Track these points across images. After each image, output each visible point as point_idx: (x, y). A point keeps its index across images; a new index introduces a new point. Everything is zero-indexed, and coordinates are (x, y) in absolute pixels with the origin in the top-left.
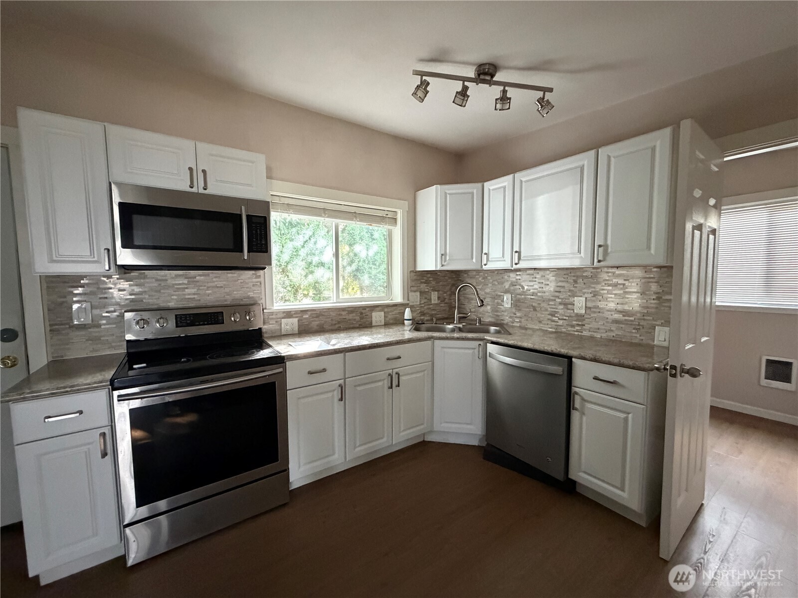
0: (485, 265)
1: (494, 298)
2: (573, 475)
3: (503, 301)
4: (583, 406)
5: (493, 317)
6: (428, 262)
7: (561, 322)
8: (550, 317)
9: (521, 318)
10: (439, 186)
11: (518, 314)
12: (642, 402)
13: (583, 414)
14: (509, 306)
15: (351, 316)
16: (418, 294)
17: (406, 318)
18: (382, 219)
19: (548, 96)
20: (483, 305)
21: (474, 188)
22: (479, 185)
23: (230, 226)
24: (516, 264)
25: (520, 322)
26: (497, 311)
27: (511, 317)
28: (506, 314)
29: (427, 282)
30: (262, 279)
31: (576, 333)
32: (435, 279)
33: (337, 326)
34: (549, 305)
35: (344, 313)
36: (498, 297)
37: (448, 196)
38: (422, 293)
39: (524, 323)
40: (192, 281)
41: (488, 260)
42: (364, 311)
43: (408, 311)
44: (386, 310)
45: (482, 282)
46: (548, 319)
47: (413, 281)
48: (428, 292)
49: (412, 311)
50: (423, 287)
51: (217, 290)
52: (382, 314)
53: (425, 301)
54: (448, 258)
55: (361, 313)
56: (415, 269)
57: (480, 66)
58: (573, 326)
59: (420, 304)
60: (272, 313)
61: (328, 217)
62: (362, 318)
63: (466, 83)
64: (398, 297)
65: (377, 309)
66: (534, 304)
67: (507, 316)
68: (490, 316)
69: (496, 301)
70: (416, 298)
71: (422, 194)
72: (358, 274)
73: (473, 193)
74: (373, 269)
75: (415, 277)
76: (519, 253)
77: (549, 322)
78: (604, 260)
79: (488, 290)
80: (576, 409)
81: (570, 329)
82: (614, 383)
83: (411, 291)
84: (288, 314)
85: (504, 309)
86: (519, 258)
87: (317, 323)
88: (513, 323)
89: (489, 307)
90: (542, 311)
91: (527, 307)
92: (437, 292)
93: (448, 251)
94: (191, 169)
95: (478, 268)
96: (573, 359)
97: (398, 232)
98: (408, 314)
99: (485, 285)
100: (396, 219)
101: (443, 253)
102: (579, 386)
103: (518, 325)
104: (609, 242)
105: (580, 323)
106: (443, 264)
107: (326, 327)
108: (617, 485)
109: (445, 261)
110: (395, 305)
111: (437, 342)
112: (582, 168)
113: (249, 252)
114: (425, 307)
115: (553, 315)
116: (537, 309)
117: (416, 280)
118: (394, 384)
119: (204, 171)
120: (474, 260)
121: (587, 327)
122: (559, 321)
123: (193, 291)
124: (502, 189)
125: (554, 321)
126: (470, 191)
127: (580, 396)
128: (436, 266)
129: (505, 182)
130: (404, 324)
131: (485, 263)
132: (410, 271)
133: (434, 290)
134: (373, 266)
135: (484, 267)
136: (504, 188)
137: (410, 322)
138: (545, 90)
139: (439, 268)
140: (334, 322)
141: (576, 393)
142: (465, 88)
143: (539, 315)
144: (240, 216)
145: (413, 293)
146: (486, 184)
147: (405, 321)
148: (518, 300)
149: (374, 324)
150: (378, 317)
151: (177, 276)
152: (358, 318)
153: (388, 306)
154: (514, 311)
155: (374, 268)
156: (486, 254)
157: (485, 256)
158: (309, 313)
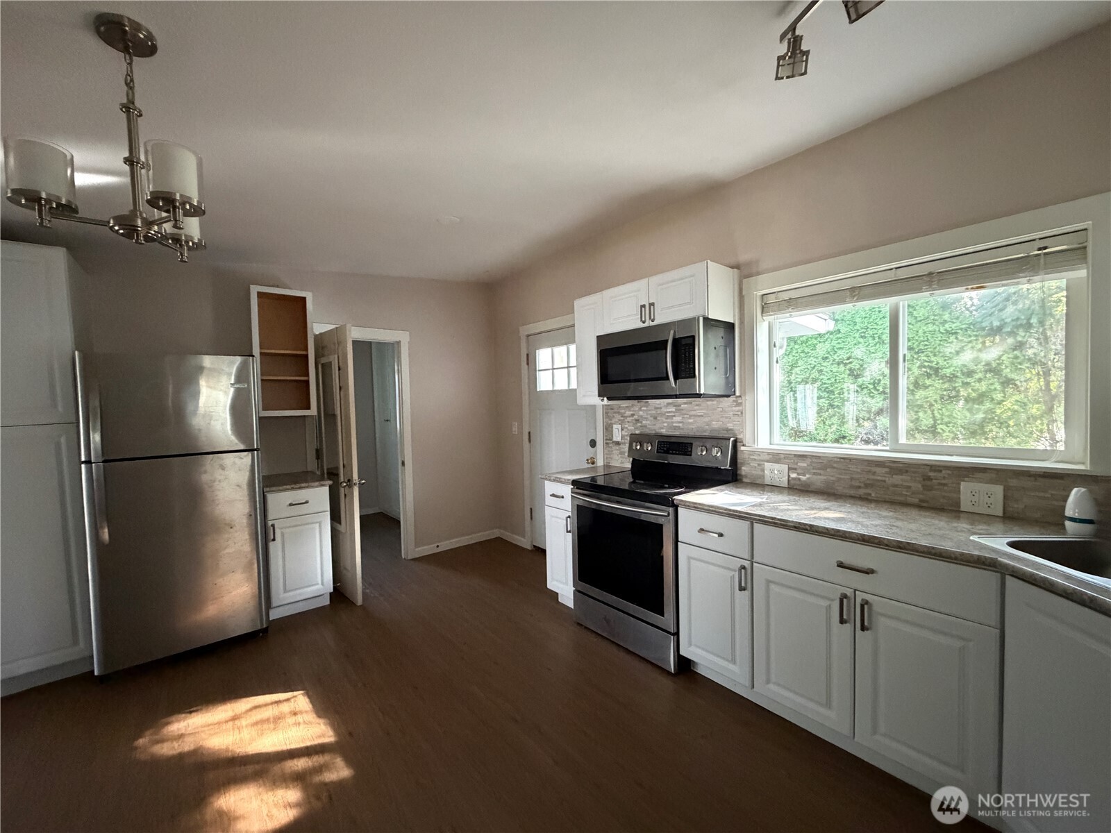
15: (897, 480)
30: (743, 408)
40: (679, 410)
43: (1078, 495)
44: (1011, 481)
52: (999, 489)
55: (928, 478)
60: (753, 453)
62: (928, 488)
84: (775, 457)
87: (823, 478)
94: (644, 307)
113: (676, 379)
118: (857, 622)
119: (653, 305)
140: (857, 484)
144: (668, 342)
147: (1068, 522)
149: (964, 508)
150: (980, 495)
151: (668, 404)
158: (809, 461)
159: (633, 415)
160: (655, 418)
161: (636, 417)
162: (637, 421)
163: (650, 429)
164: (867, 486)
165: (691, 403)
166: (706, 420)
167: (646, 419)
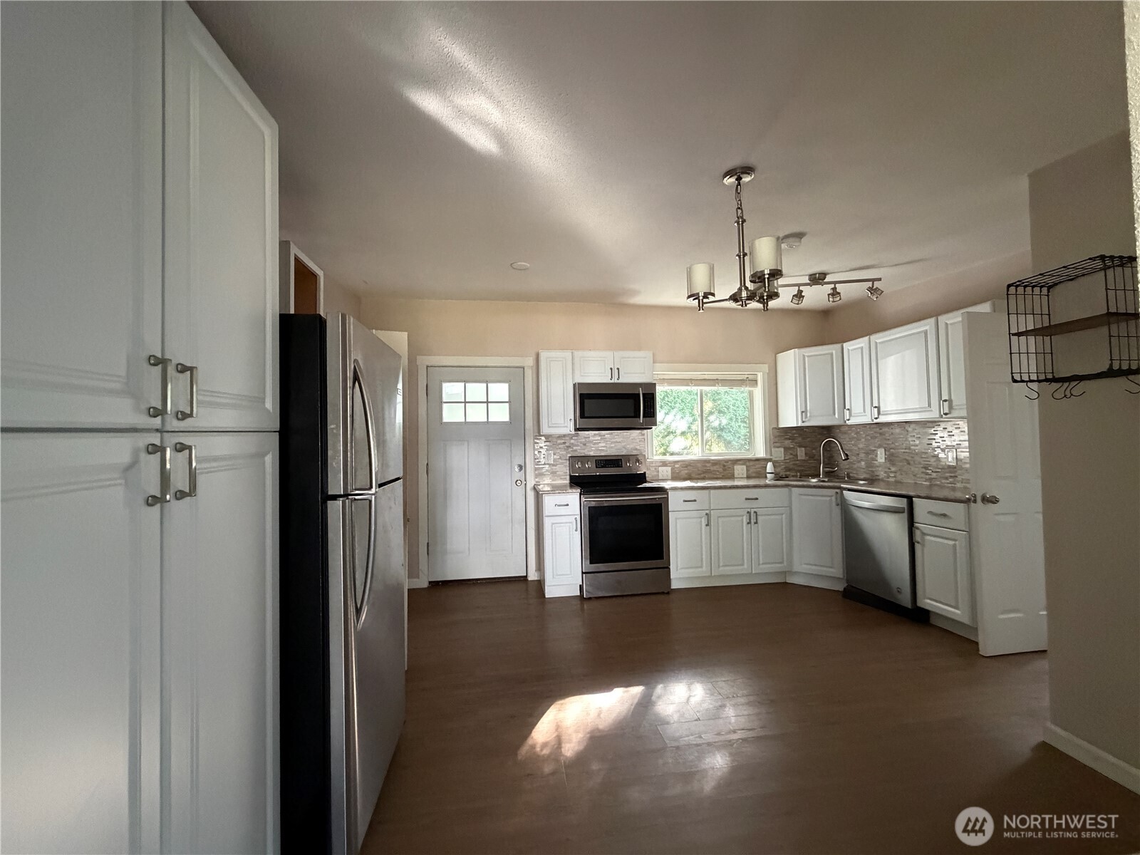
0: (848, 420)
1: (867, 454)
2: (920, 604)
3: (876, 456)
4: (923, 540)
5: (867, 473)
6: (790, 419)
7: (934, 475)
8: (924, 470)
9: (895, 472)
10: (796, 350)
11: (893, 469)
12: (964, 529)
13: (923, 545)
14: (883, 460)
15: (715, 468)
16: (782, 449)
17: (768, 471)
18: (741, 382)
19: (877, 284)
20: (848, 459)
21: (833, 349)
22: (839, 346)
23: (631, 402)
24: (876, 418)
25: (895, 477)
26: (872, 467)
27: (885, 472)
28: (880, 469)
29: (792, 439)
30: (645, 437)
31: (950, 485)
32: (800, 435)
33: (702, 475)
34: (922, 458)
35: (708, 465)
36: (871, 453)
37: (806, 359)
38: (786, 449)
39: (899, 477)
40: (603, 438)
41: (850, 415)
42: (725, 464)
43: (770, 466)
44: (748, 464)
45: (854, 438)
46: (923, 473)
47: (776, 437)
48: (794, 448)
49: (775, 467)
50: (788, 443)
51: (617, 444)
52: (745, 467)
53: (791, 457)
54: (808, 415)
55: (724, 466)
56: (778, 425)
57: (811, 275)
58: (947, 478)
59: (785, 460)
60: (652, 462)
61: (695, 385)
62: (725, 470)
63: (801, 288)
64: (760, 451)
65: (741, 462)
66: (907, 458)
67: (881, 471)
68: (865, 472)
69: (870, 456)
70: (779, 454)
71: (781, 357)
72: (724, 434)
73: (832, 354)
74: (742, 428)
75: (778, 434)
76: (878, 408)
77: (923, 475)
78: (950, 413)
79: (861, 446)
80: (918, 543)
81: (943, 481)
82: (944, 515)
83: (775, 447)
84: (664, 464)
85: (878, 464)
86: (879, 413)
87: (686, 471)
88: (888, 478)
89: (863, 463)
90: (916, 464)
91: (901, 461)
92: (803, 449)
93: (808, 408)
94: (611, 369)
95: (842, 423)
96: (914, 499)
97: (758, 392)
98: (770, 467)
99: (858, 440)
100: (756, 381)
101: (804, 410)
102: (919, 521)
103: (893, 480)
104: (953, 398)
105: (952, 475)
106: (804, 420)
107: (693, 475)
108: (952, 604)
109: (806, 417)
110: (758, 460)
111: (793, 489)
112: (926, 332)
113: (644, 417)
114: (791, 463)
115: (926, 468)
116: (912, 462)
117: (779, 436)
118: (753, 521)
119: (618, 369)
120: (837, 416)
121: (960, 478)
122: (933, 473)
123: (603, 445)
124: (860, 350)
125: (927, 474)
126: (830, 351)
127: (921, 530)
128: (797, 423)
129: (862, 343)
130: (766, 477)
131: (848, 418)
132: (773, 428)
133: (800, 446)
134: (742, 425)
135: (847, 422)
136: (862, 348)
137: (773, 475)
138: (873, 280)
139: (800, 424)
140: (700, 472)
141: (918, 528)
142: (800, 292)
143: (913, 469)
144: (639, 394)
145: (777, 449)
146: (845, 345)
147: (768, 475)
148: (892, 455)
149: (736, 475)
150: (740, 470)
151: (595, 435)
152: (721, 470)
153: (750, 460)
154: (888, 465)
155: (744, 427)
156: (848, 409)
157: (848, 411)
158: (680, 463)
159: (565, 443)
160: (585, 445)
161: (567, 444)
162: (568, 447)
163: (579, 453)
164: (704, 473)
165: (612, 434)
166: (623, 444)
167: (578, 446)
